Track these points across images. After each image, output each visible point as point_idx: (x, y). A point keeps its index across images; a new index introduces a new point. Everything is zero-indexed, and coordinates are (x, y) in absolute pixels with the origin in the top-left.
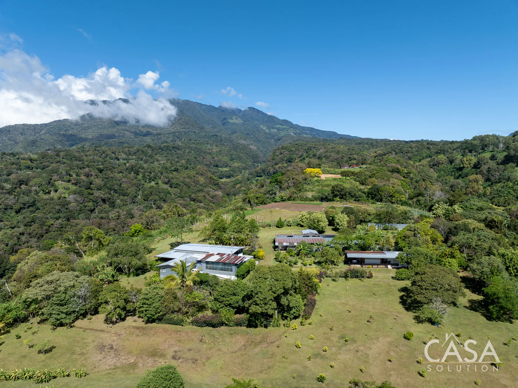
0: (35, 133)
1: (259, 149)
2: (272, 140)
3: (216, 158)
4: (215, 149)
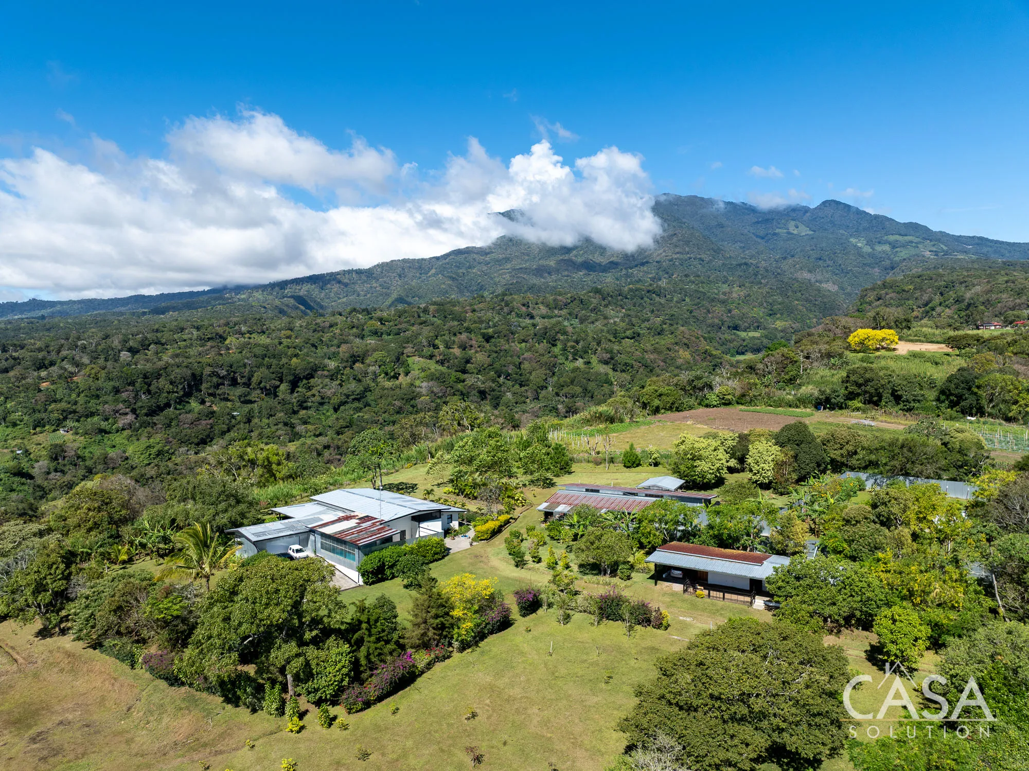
0: (421, 274)
1: (843, 289)
2: (876, 270)
3: (736, 312)
4: (737, 293)
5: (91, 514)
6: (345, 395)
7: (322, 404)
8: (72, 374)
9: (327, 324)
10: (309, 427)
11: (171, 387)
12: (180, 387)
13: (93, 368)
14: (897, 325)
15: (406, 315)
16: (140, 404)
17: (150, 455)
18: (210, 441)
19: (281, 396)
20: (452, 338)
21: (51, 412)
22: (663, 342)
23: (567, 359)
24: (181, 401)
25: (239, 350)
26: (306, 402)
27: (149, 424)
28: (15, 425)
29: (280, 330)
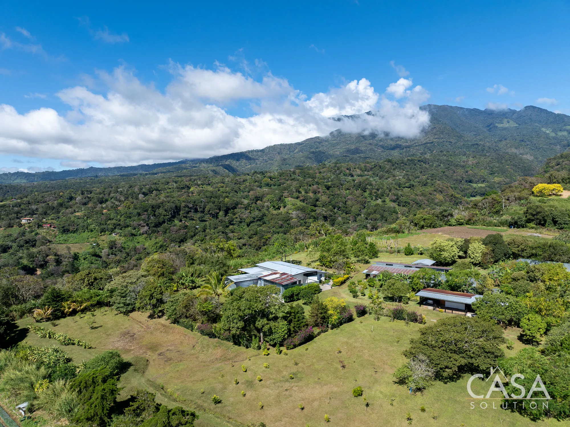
0: (290, 152)
1: (537, 158)
2: (558, 147)
3: (471, 172)
4: (471, 161)
5: (159, 269)
6: (253, 217)
7: (241, 222)
8: (117, 206)
9: (242, 180)
10: (235, 234)
11: (165, 213)
12: (170, 213)
13: (127, 203)
14: (563, 182)
15: (284, 175)
16: (150, 221)
17: (157, 247)
18: (186, 241)
19: (220, 218)
20: (309, 188)
21: (109, 225)
22: (427, 190)
23: (372, 199)
24: (171, 220)
25: (198, 194)
26: (232, 221)
27: (156, 231)
28: (92, 231)
29: (218, 183)
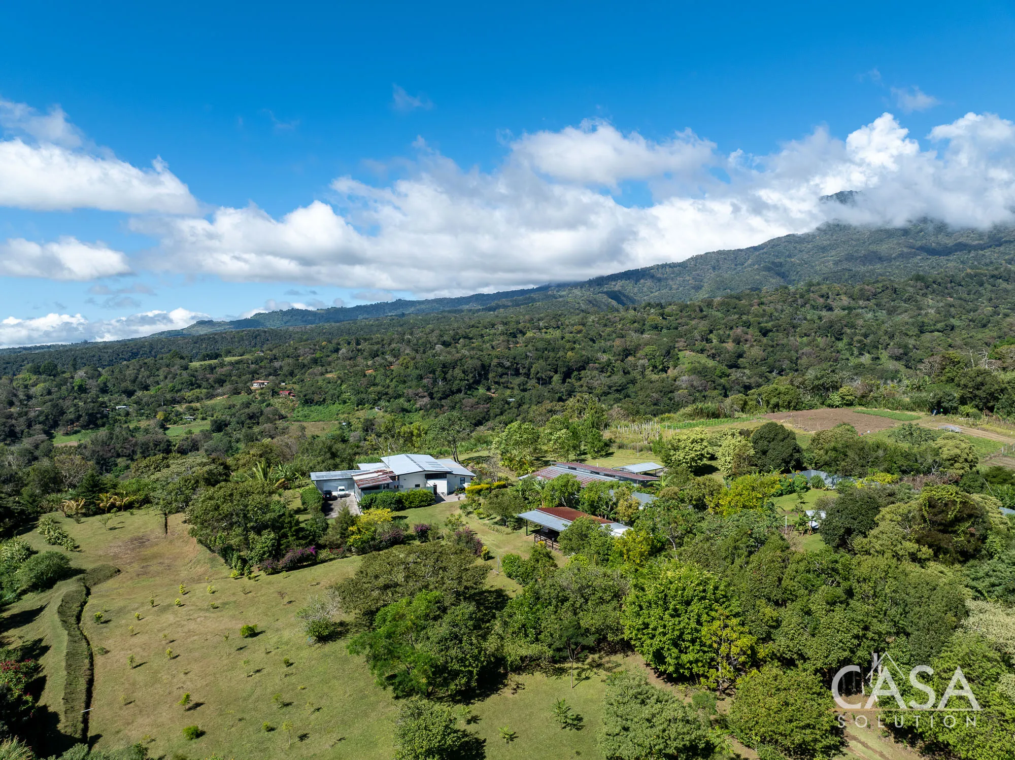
0: (736, 265)
6: (609, 386)
8: (391, 364)
11: (463, 375)
12: (471, 375)
13: (405, 359)
15: (688, 309)
16: (436, 389)
18: (484, 422)
19: (553, 385)
20: (727, 333)
21: (370, 393)
23: (852, 354)
24: (470, 387)
25: (525, 344)
27: (438, 405)
28: (345, 402)
29: (573, 325)
